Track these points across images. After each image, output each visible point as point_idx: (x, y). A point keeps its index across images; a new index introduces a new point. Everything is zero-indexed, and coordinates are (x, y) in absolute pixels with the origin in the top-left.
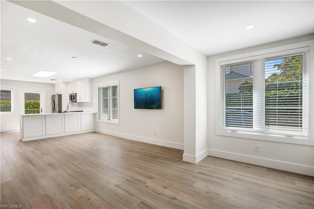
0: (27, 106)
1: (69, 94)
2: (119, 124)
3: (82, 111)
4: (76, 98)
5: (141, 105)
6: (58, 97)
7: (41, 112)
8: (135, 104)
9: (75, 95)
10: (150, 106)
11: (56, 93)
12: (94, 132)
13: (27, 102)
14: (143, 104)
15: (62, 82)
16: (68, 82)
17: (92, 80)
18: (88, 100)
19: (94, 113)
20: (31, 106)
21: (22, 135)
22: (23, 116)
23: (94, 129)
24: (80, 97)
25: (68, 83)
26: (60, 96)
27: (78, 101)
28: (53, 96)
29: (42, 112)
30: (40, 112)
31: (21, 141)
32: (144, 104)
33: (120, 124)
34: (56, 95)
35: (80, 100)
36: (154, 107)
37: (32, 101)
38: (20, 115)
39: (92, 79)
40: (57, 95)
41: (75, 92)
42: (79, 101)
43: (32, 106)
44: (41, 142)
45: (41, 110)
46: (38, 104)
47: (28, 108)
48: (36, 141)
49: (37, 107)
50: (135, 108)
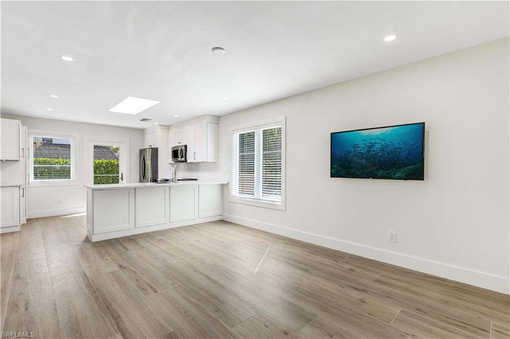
0: (97, 168)
1: (172, 148)
2: (284, 209)
3: (196, 180)
4: (186, 154)
6: (152, 152)
7: (120, 180)
9: (183, 148)
11: (146, 146)
12: (222, 222)
13: (97, 162)
15: (159, 125)
16: (168, 126)
17: (218, 119)
18: (210, 159)
19: (223, 184)
20: (102, 169)
21: (91, 228)
22: (93, 190)
23: (221, 215)
24: (194, 153)
25: (170, 128)
26: (155, 152)
27: (190, 159)
28: (142, 152)
29: (122, 180)
30: (118, 180)
31: (87, 240)
33: (286, 209)
34: (148, 150)
35: (194, 159)
37: (105, 161)
38: (87, 187)
39: (219, 117)
40: (151, 150)
41: (183, 144)
42: (193, 161)
43: (104, 170)
44: (129, 246)
45: (120, 177)
46: (113, 165)
47: (98, 173)
48: (117, 240)
49: (111, 171)
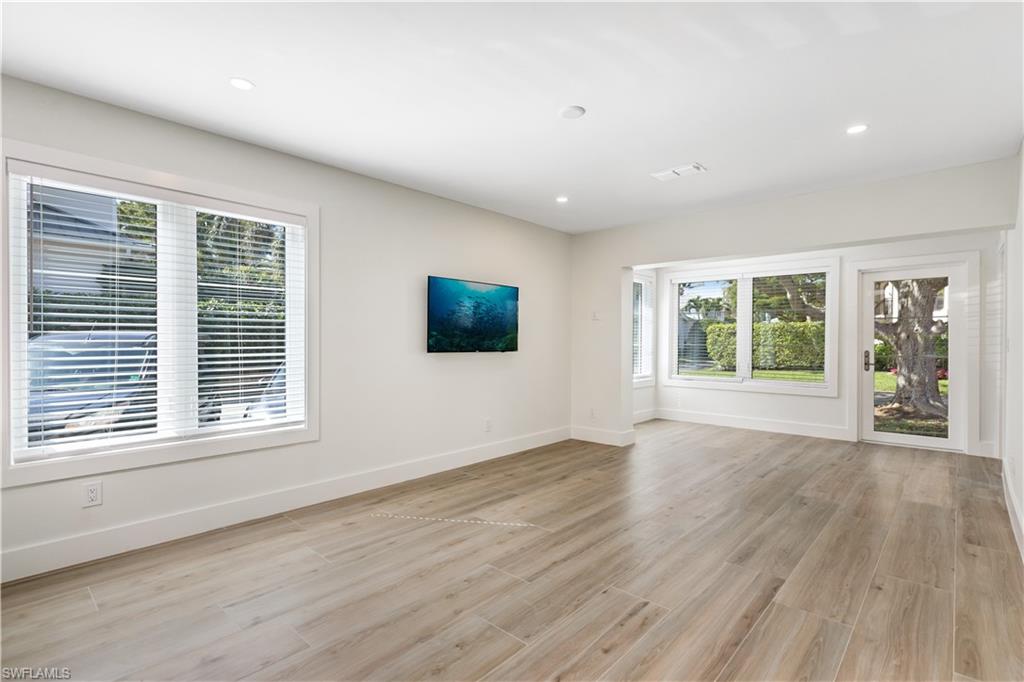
5: (457, 340)
8: (430, 336)
10: (487, 343)
14: (465, 335)
32: (467, 337)
36: (500, 345)
50: (430, 350)
